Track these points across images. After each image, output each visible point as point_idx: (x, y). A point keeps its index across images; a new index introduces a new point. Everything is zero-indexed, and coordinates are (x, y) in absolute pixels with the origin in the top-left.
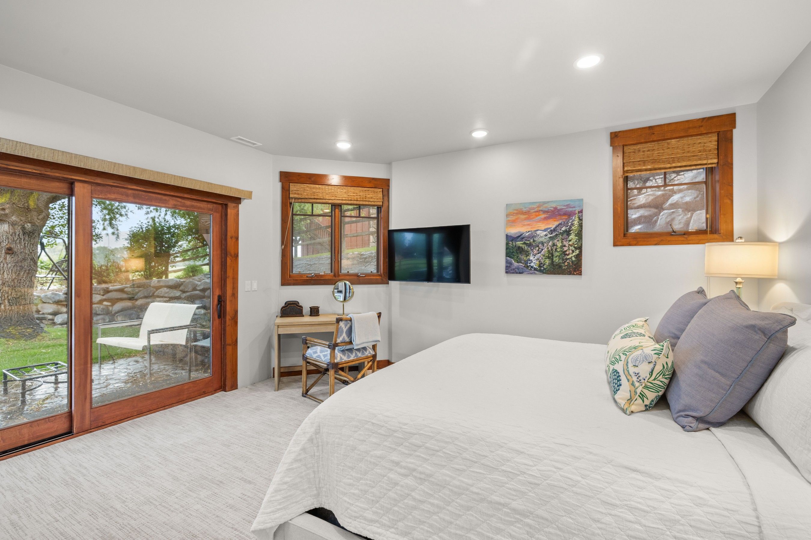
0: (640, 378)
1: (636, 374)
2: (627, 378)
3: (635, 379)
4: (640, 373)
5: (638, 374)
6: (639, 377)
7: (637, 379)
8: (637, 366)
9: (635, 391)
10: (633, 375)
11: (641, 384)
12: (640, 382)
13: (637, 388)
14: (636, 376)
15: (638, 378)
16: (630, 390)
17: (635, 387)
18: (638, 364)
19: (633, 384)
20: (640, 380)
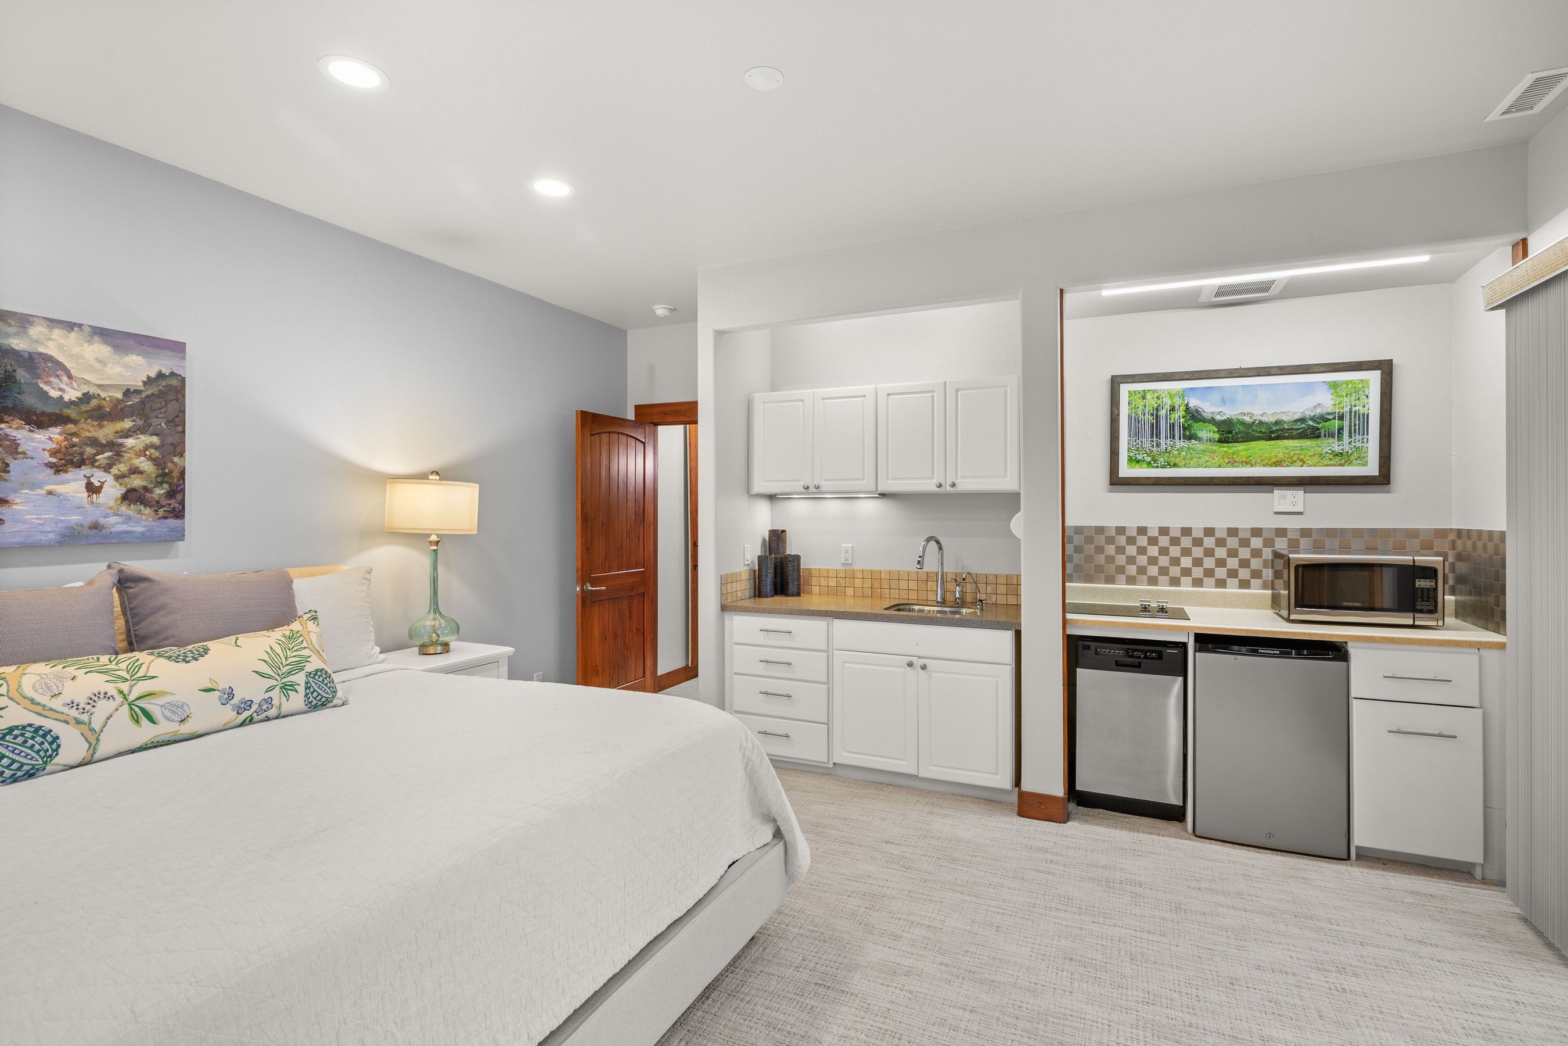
0: (80, 707)
1: (69, 704)
2: (60, 721)
3: (74, 713)
4: (74, 699)
5: (73, 703)
6: (78, 705)
7: (77, 712)
8: (60, 693)
9: (90, 729)
10: (66, 710)
11: (89, 714)
12: (86, 711)
13: (90, 723)
14: (72, 707)
15: (77, 709)
16: (81, 734)
17: (85, 724)
18: (58, 690)
19: (78, 722)
20: (84, 709)
